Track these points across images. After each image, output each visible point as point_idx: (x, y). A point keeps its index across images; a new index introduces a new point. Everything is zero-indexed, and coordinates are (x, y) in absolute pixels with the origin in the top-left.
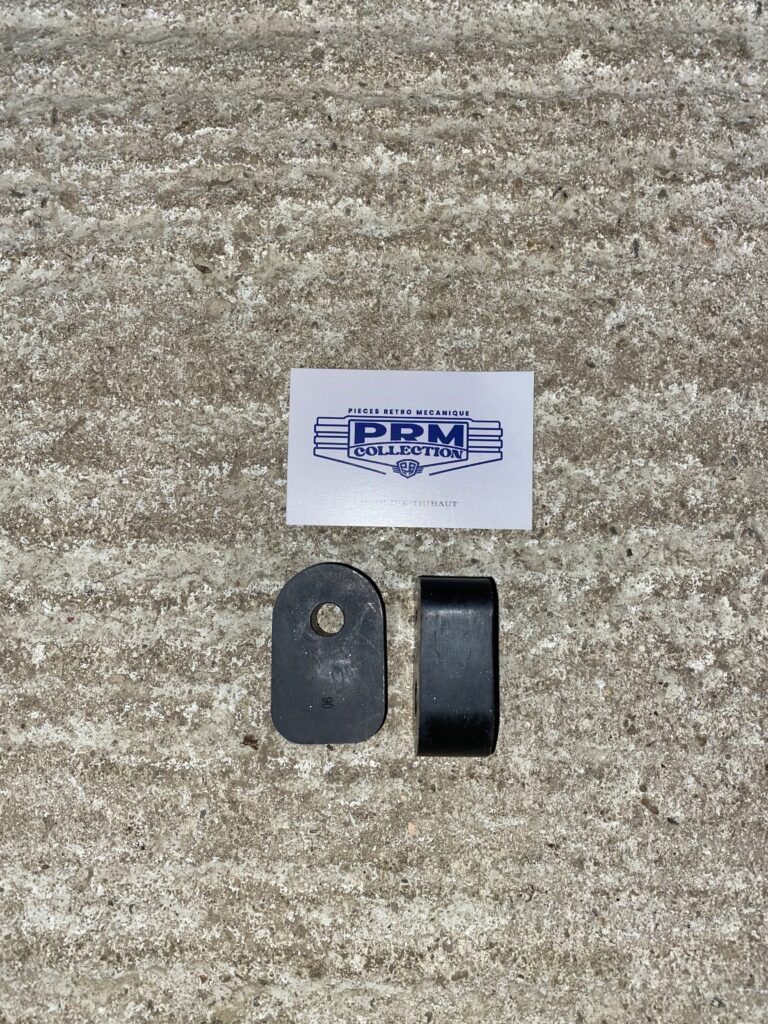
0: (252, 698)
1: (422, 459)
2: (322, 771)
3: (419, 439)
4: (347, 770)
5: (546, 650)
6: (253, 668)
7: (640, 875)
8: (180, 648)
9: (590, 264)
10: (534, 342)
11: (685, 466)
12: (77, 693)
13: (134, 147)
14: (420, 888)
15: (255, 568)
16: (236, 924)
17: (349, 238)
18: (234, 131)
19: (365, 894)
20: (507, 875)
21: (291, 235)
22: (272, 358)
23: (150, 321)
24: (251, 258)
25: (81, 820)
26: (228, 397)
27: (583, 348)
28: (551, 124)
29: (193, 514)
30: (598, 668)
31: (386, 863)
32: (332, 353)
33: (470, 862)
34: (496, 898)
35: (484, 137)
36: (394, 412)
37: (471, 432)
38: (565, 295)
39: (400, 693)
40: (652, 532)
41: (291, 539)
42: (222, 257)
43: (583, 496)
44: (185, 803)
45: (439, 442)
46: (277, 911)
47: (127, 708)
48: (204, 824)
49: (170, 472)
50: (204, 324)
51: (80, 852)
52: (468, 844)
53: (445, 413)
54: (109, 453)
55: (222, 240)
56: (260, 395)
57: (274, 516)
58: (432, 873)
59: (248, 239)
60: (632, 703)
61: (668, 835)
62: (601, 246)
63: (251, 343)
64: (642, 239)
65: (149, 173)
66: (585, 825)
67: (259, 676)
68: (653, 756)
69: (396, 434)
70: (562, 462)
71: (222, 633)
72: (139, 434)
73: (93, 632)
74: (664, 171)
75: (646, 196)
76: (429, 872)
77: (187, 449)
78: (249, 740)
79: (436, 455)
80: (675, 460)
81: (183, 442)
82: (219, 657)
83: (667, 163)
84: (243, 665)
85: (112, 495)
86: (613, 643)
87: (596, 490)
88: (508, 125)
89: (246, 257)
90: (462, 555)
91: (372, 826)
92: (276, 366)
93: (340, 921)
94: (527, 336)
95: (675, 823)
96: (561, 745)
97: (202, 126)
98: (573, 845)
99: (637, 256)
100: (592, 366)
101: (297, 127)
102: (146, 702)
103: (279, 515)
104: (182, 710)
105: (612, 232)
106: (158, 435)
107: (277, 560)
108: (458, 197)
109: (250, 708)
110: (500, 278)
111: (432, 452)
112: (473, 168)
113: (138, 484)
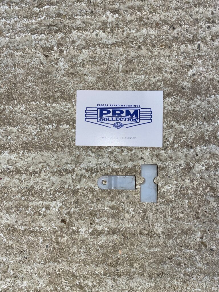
0: (64, 206)
1: (123, 122)
2: (88, 232)
3: (122, 115)
4: (97, 231)
5: (168, 190)
6: (64, 196)
7: (200, 269)
8: (39, 189)
9: (183, 53)
10: (163, 80)
11: (217, 124)
12: (3, 204)
13: (22, 13)
14: (123, 273)
15: (64, 161)
16: (59, 285)
17: (98, 44)
18: (57, 7)
19: (104, 275)
20: (153, 268)
21: (77, 44)
22: (70, 86)
23: (28, 74)
24: (63, 52)
25: (5, 248)
26: (55, 101)
27: (180, 83)
28: (169, 3)
29: (43, 142)
30: (186, 196)
31: (111, 264)
32: (92, 85)
33: (141, 264)
34: (150, 276)
35: (145, 8)
36: (113, 105)
37: (141, 112)
38: (174, 64)
39: (116, 204)
40: (205, 148)
41: (77, 150)
42: (53, 52)
43: (181, 135)
44: (41, 243)
45: (129, 116)
46: (73, 280)
47: (21, 209)
48: (47, 250)
49: (35, 127)
50: (47, 75)
51: (5, 259)
52: (139, 257)
53: (131, 106)
54: (14, 120)
55: (53, 46)
56: (66, 100)
57: (71, 143)
58: (127, 267)
59: (62, 45)
60: (198, 208)
61: (210, 255)
62: (187, 46)
63: (63, 81)
64: (201, 43)
65: (27, 22)
66: (181, 251)
67: (66, 198)
68: (205, 227)
69: (114, 114)
70: (173, 123)
71: (53, 183)
72: (24, 114)
73: (9, 183)
74: (209, 19)
75: (203, 28)
76: (126, 267)
77: (41, 119)
78: (63, 221)
79: (128, 121)
80: (213, 122)
81: (39, 117)
82: (52, 192)
83: (210, 16)
84: (61, 195)
85: (15, 135)
86: (191, 187)
87: (185, 133)
88: (154, 3)
89: (61, 51)
90: (137, 156)
91: (106, 251)
92: (72, 89)
93: (95, 284)
94: (161, 78)
95: (213, 250)
96: (173, 223)
97: (45, 5)
98: (177, 258)
99: (199, 50)
100: (184, 89)
101: (79, 5)
102: (27, 207)
103: (73, 142)
104: (40, 210)
105: (191, 41)
106: (31, 114)
107: (73, 158)
108: (136, 30)
109: (63, 210)
110: (151, 58)
111: (127, 120)
112: (141, 19)
113: (24, 132)
